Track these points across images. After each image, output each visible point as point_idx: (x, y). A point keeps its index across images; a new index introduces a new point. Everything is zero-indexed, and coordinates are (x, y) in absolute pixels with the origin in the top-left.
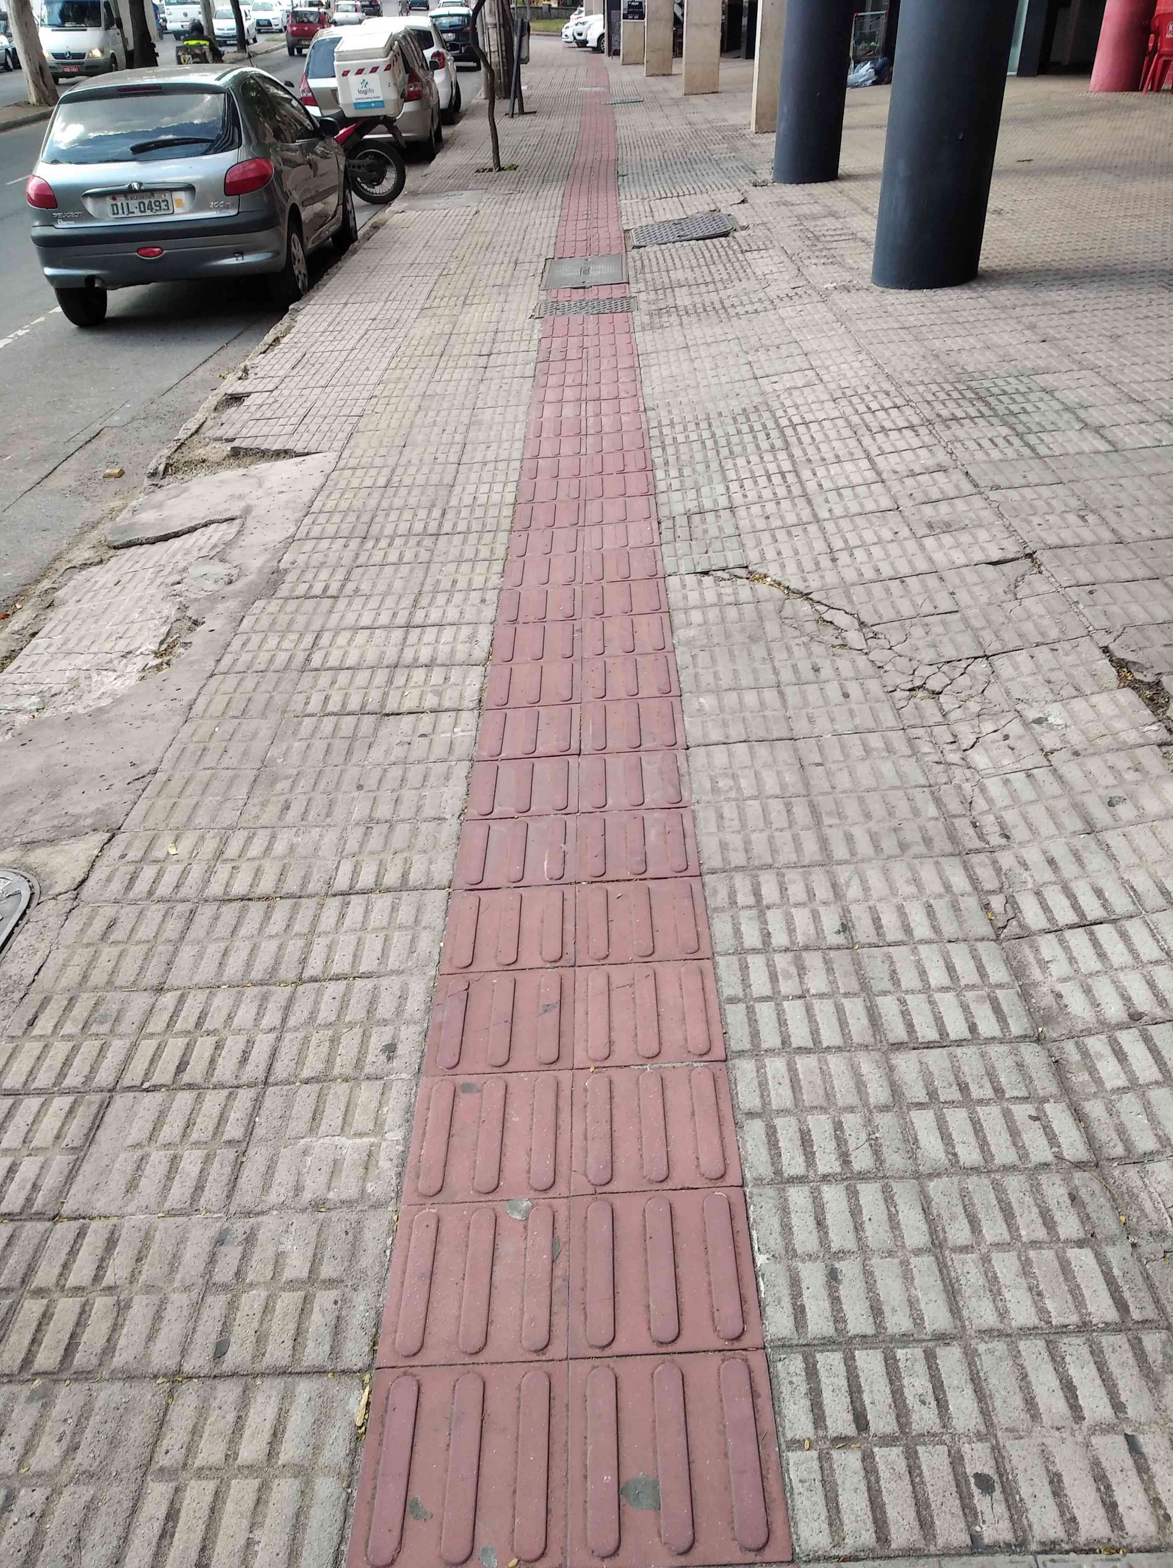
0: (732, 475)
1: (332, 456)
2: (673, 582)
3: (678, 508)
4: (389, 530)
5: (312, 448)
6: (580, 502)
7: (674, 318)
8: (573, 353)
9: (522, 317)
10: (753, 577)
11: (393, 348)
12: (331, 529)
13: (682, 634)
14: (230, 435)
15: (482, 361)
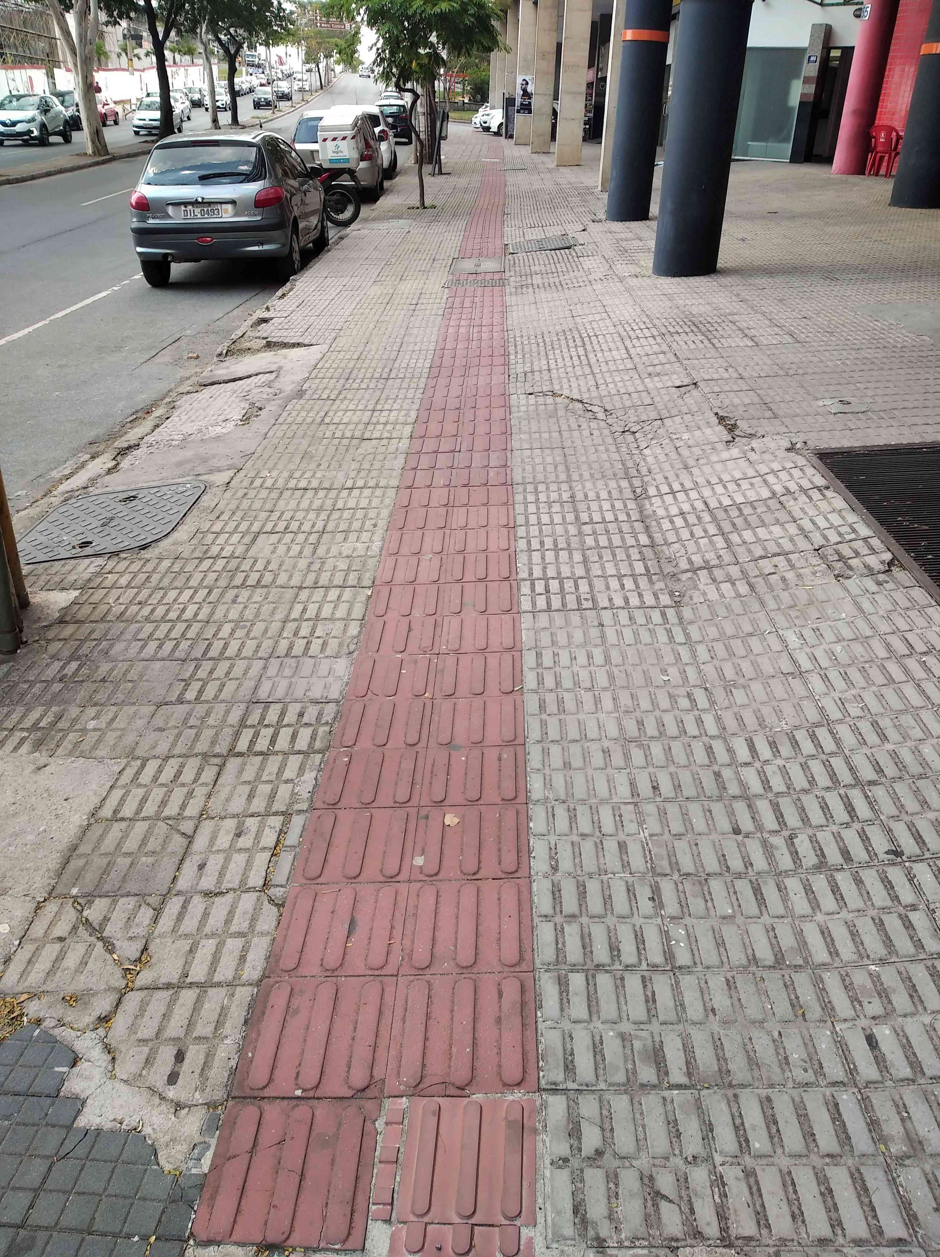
0: (551, 357)
1: (326, 347)
2: (514, 397)
3: (520, 370)
4: (361, 376)
5: (313, 342)
6: (467, 367)
7: (530, 290)
8: (467, 304)
9: (437, 286)
10: (554, 394)
11: (358, 299)
12: (329, 375)
13: (515, 415)
14: (265, 335)
15: (412, 307)
